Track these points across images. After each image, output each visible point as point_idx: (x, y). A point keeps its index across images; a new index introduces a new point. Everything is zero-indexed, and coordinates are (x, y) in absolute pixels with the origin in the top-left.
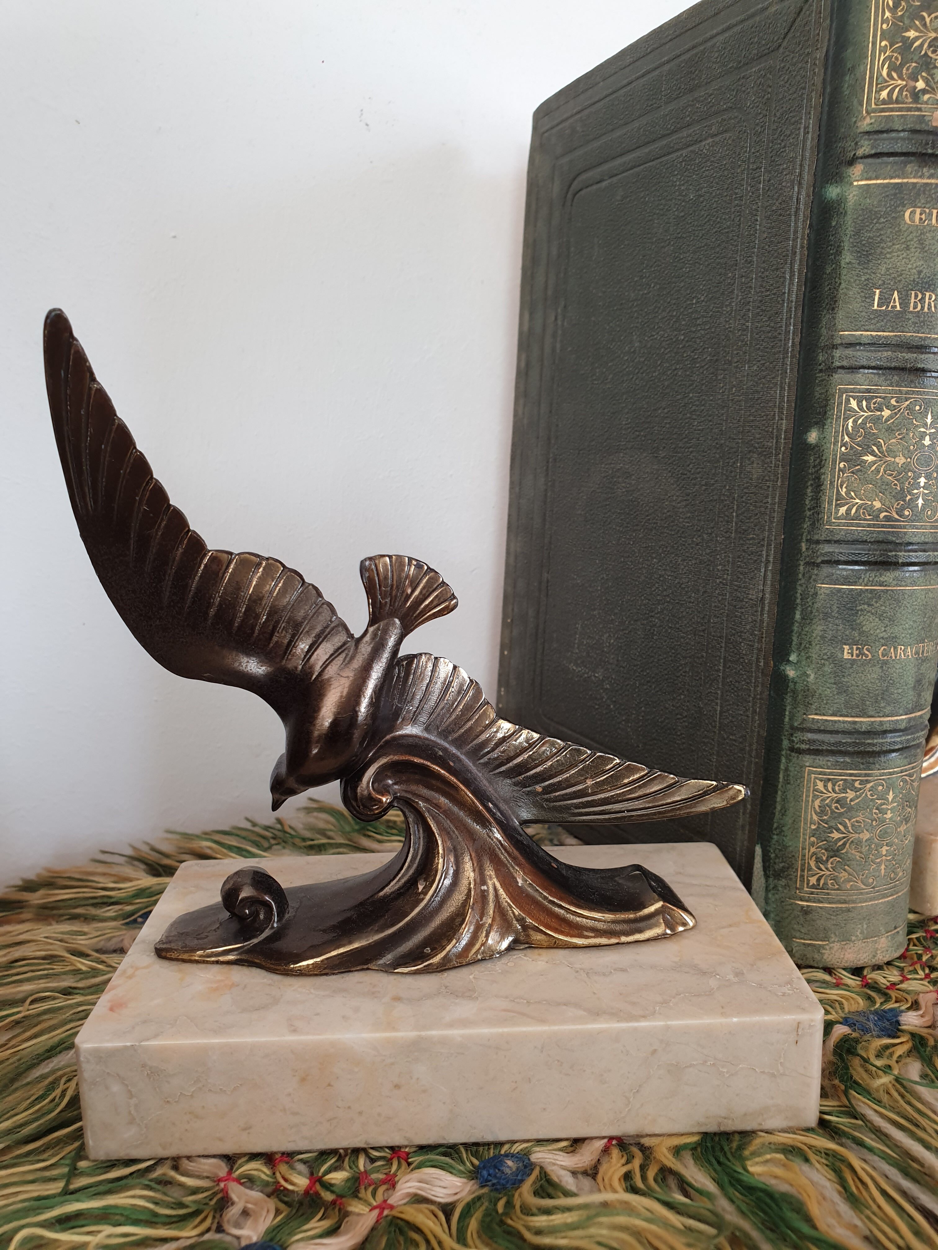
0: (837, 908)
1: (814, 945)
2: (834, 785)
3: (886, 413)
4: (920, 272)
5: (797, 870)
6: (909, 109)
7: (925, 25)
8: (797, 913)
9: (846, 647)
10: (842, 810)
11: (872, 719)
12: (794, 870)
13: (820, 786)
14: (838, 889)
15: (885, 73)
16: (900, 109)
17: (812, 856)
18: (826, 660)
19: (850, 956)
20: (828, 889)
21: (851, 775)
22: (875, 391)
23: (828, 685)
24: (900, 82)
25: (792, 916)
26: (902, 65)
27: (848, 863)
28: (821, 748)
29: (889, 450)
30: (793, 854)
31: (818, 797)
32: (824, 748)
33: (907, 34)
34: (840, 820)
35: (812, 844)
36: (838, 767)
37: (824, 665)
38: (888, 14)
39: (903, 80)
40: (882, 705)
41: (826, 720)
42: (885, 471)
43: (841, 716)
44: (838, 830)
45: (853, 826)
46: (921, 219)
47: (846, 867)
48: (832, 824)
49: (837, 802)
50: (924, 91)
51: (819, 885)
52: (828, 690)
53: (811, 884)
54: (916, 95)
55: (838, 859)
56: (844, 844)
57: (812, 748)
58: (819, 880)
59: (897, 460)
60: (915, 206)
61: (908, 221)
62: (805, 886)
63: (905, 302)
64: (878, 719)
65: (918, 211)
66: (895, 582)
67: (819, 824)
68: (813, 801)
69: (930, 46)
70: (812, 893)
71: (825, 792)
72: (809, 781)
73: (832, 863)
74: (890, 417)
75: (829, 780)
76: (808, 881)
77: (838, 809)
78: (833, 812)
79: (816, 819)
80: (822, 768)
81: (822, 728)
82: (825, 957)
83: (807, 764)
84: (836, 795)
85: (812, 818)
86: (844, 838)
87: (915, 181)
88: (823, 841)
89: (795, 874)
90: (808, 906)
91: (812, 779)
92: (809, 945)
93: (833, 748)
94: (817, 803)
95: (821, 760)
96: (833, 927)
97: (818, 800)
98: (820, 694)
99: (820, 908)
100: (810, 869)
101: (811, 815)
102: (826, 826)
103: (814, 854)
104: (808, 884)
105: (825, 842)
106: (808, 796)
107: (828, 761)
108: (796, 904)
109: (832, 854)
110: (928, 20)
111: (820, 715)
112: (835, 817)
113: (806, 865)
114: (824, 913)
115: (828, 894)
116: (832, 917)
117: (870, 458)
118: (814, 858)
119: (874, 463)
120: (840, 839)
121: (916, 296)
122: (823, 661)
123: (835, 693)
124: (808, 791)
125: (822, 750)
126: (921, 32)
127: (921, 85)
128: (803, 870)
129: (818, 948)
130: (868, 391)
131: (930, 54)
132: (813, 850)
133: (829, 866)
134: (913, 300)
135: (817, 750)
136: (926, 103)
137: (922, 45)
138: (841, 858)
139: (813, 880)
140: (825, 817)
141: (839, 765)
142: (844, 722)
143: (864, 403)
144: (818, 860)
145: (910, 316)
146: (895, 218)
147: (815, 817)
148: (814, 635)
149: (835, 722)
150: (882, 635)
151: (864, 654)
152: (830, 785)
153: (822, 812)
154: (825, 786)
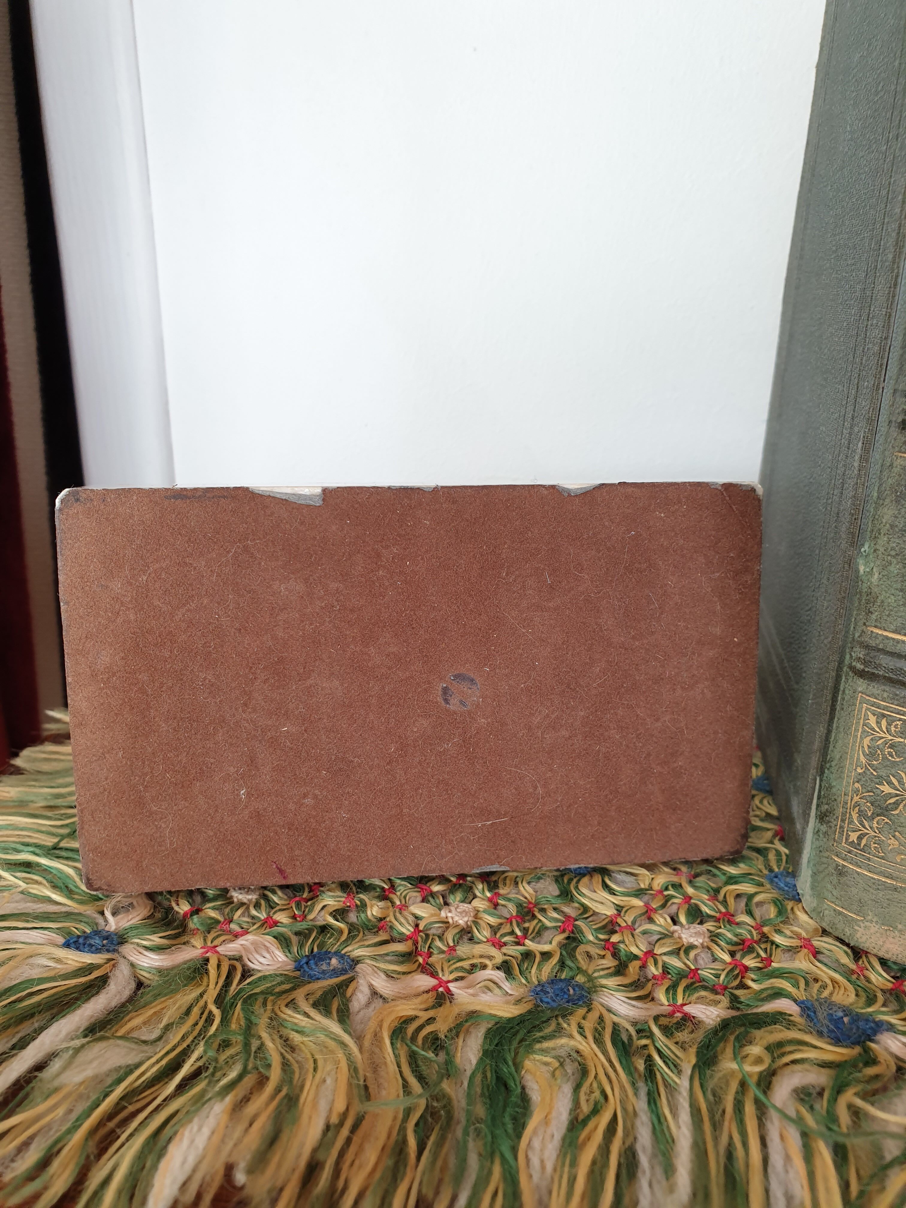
0: (879, 880)
1: (846, 916)
2: (889, 724)
5: (837, 817)
8: (831, 869)
10: (898, 760)
12: (835, 817)
13: (872, 721)
14: (882, 858)
17: (855, 807)
18: (894, 557)
19: (892, 946)
20: (869, 854)
23: (893, 591)
25: (827, 871)
27: (899, 829)
28: (876, 672)
30: (836, 797)
31: (867, 734)
32: (881, 673)
34: (893, 771)
35: (857, 792)
36: (896, 702)
37: (890, 563)
41: (887, 638)
44: (890, 783)
47: (897, 833)
48: (883, 773)
49: (892, 746)
51: (859, 844)
52: (892, 597)
53: (850, 840)
55: (886, 820)
56: (897, 804)
57: (866, 670)
58: (860, 838)
62: (844, 841)
67: (866, 768)
68: (862, 739)
70: (850, 852)
71: (878, 730)
72: (860, 711)
73: (877, 823)
75: (884, 716)
76: (848, 836)
77: (892, 756)
78: (885, 758)
79: (864, 762)
80: (876, 698)
81: (881, 646)
82: (858, 935)
83: (860, 689)
84: (890, 738)
85: (858, 759)
86: (897, 795)
88: (869, 792)
89: (835, 823)
90: (844, 866)
91: (864, 710)
92: (840, 913)
93: (891, 675)
94: (867, 741)
95: (876, 688)
96: (870, 902)
97: (869, 738)
98: (883, 602)
99: (858, 873)
100: (851, 822)
101: (858, 754)
102: (875, 773)
103: (857, 805)
104: (847, 839)
105: (871, 794)
106: (857, 730)
107: (884, 691)
108: (832, 859)
109: (878, 811)
111: (880, 628)
112: (887, 766)
113: (848, 815)
114: (861, 881)
115: (869, 859)
116: (871, 890)
118: (857, 809)
120: (890, 796)
122: (889, 558)
123: (901, 603)
124: (858, 723)
125: (878, 676)
128: (843, 821)
129: (851, 922)
132: (856, 799)
133: (875, 825)
135: (873, 674)
138: (890, 820)
139: (854, 837)
140: (875, 763)
141: (897, 700)
144: (861, 814)
147: (863, 759)
148: (884, 521)
149: (898, 641)
152: (884, 723)
153: (871, 755)
154: (878, 723)
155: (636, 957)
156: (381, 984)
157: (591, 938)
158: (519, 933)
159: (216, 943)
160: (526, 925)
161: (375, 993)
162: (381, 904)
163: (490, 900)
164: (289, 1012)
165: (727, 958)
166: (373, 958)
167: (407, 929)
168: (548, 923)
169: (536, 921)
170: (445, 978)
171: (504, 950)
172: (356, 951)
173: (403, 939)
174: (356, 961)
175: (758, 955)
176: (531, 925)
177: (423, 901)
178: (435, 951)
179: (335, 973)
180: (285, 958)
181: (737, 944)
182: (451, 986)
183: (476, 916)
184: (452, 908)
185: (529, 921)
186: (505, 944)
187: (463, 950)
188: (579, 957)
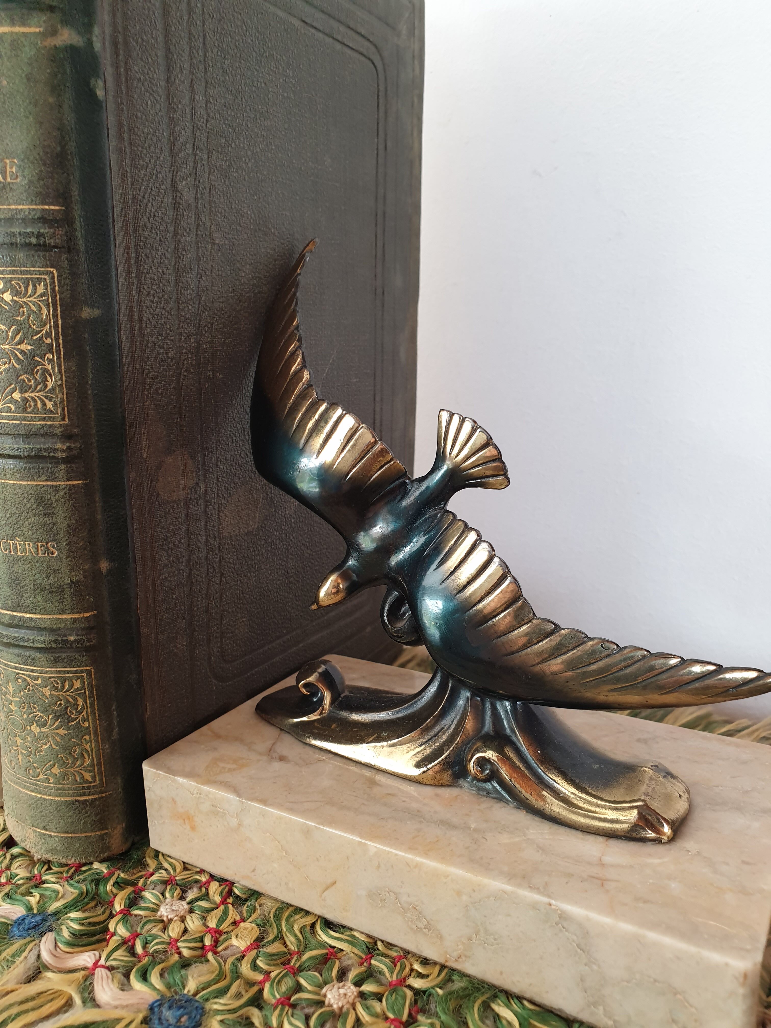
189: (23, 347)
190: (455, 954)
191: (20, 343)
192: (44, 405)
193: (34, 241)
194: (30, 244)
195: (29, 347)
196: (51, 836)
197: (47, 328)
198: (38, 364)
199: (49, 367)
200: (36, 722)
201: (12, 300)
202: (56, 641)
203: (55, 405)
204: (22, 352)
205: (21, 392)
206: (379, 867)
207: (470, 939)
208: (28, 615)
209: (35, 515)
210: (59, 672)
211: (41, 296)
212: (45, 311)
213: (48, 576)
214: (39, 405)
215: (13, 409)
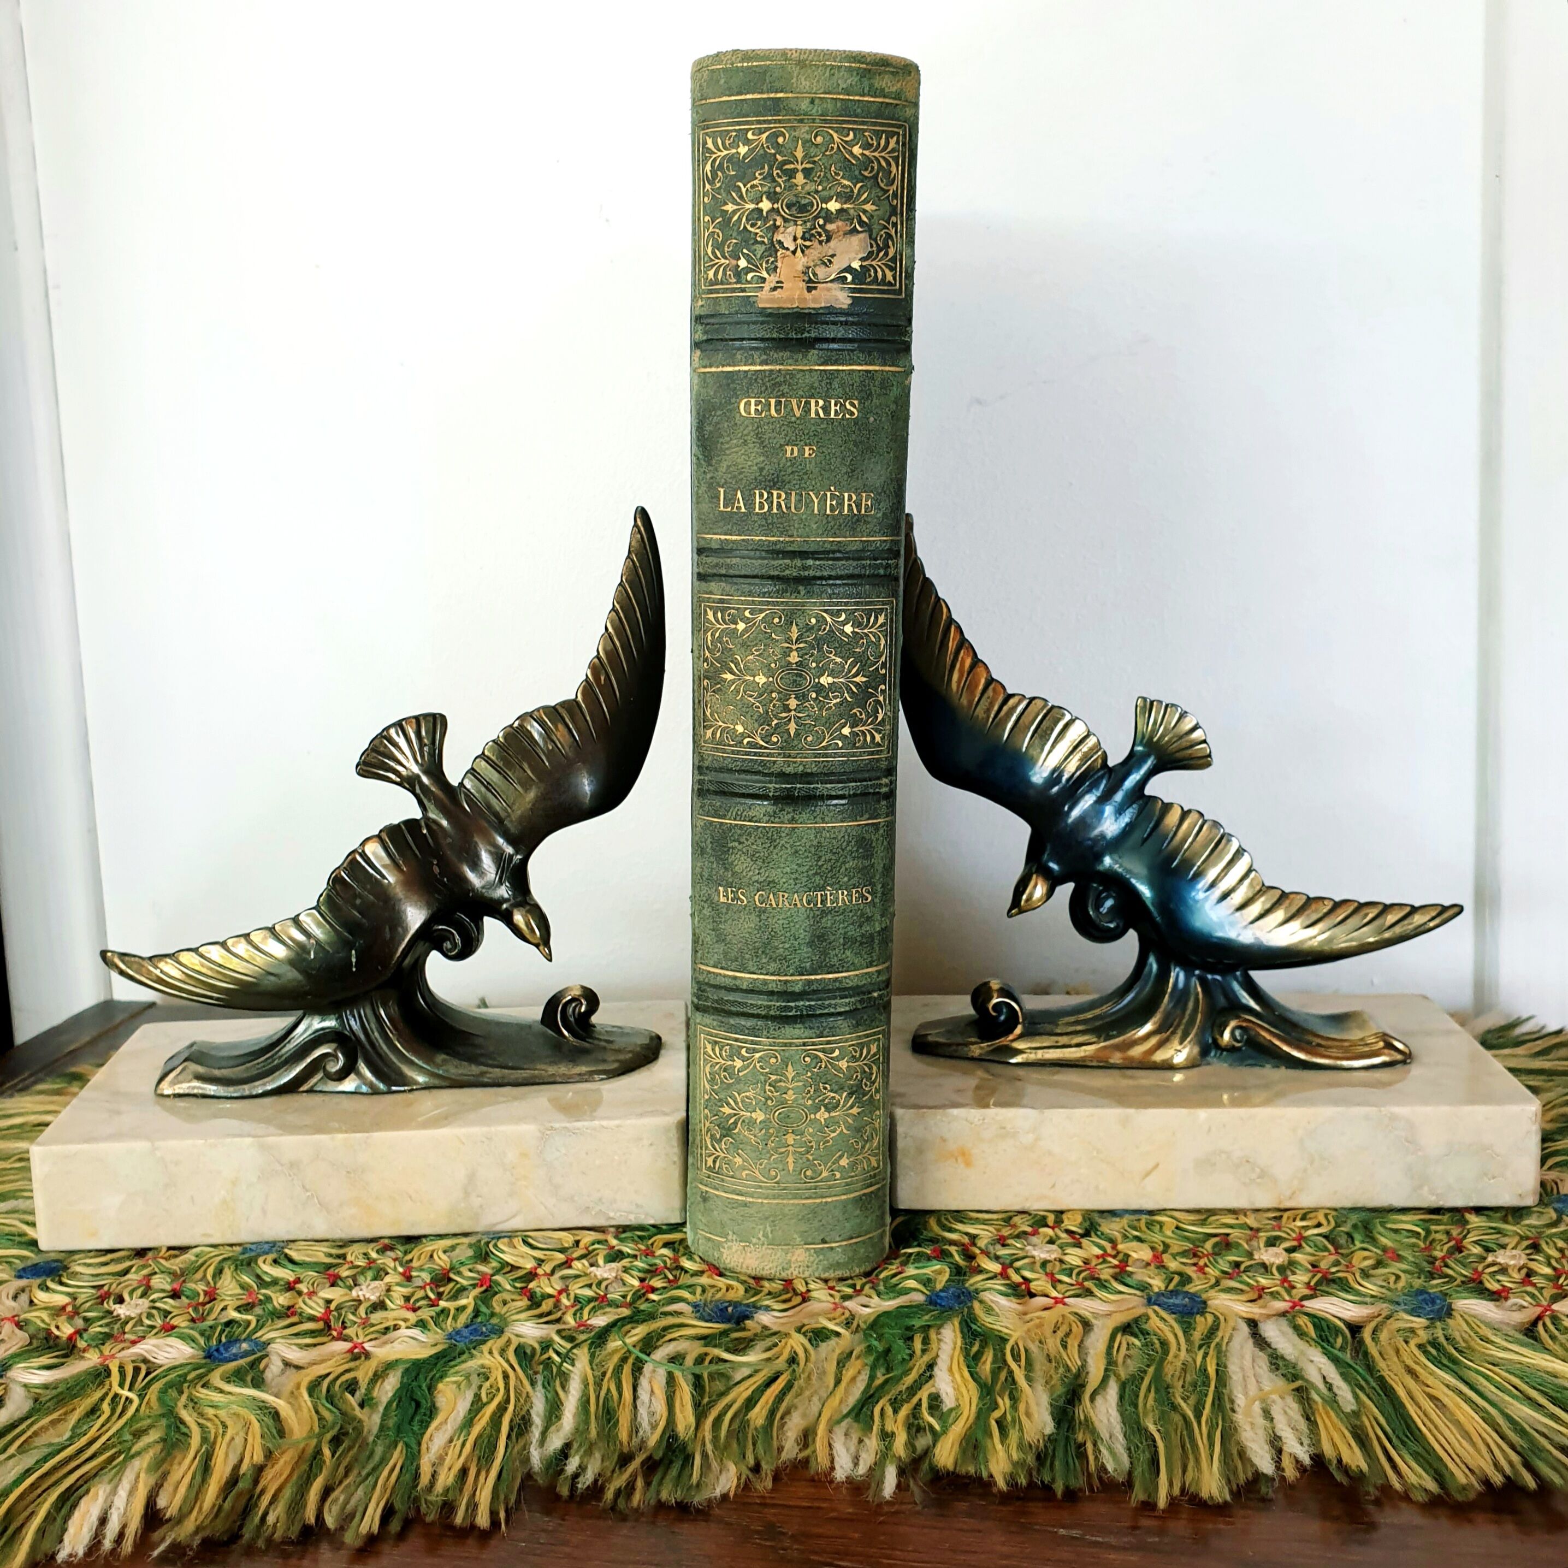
0: (732, 1199)
1: (713, 1241)
2: (721, 1050)
3: (741, 626)
4: (761, 469)
5: (697, 1146)
6: (734, 290)
7: (741, 197)
8: (698, 1198)
9: (721, 889)
10: (731, 1081)
11: (755, 976)
13: (708, 1049)
14: (733, 1177)
15: (709, 251)
16: (725, 291)
17: (707, 1132)
18: (703, 902)
19: (749, 1261)
20: (723, 1175)
21: (736, 1040)
22: (728, 602)
23: (708, 931)
24: (723, 261)
25: (696, 1201)
26: (724, 242)
27: (740, 1146)
29: (747, 668)
30: (694, 1126)
31: (708, 1062)
32: (709, 1004)
33: (725, 208)
34: (730, 1093)
35: (707, 1118)
36: (723, 1029)
37: (703, 907)
38: (708, 186)
39: (726, 258)
40: (764, 960)
41: (709, 972)
42: (745, 692)
43: (722, 968)
44: (728, 1104)
45: (743, 1101)
46: (756, 410)
47: (739, 1151)
48: (722, 1096)
49: (725, 1070)
50: (748, 270)
51: (715, 1168)
53: (708, 1165)
54: (739, 274)
55: (731, 1140)
56: (736, 1123)
57: (700, 1003)
58: (714, 1161)
59: (757, 679)
60: (749, 397)
61: (743, 414)
62: (703, 1167)
63: (749, 503)
64: (762, 977)
65: (753, 401)
66: (766, 818)
67: (711, 1094)
68: (703, 1067)
69: (747, 220)
70: (710, 1177)
71: (714, 1056)
72: (699, 1041)
73: (725, 1144)
74: (745, 631)
75: (716, 1042)
76: (706, 1161)
77: (727, 1079)
78: (722, 1082)
79: (708, 1088)
80: (709, 1028)
81: (707, 981)
82: (724, 1257)
83: (698, 1022)
84: (724, 1062)
85: (704, 1086)
86: (735, 1115)
87: (746, 368)
88: (715, 1116)
89: (696, 1151)
90: (706, 1192)
91: (702, 1040)
92: (709, 1239)
93: (718, 1006)
94: (708, 1069)
95: (709, 1019)
96: (729, 1221)
97: (709, 1066)
98: (703, 941)
99: (717, 1196)
100: (707, 1148)
101: (703, 1083)
102: (717, 1097)
103: (709, 1129)
104: (706, 1165)
105: (717, 1117)
106: (698, 1060)
107: (713, 1020)
108: (698, 1188)
109: (724, 1132)
110: (744, 190)
112: (725, 1089)
113: (703, 1142)
114: (720, 1203)
115: (724, 1181)
116: (728, 1209)
117: (729, 677)
118: (709, 1134)
119: (733, 682)
120: (730, 1116)
121: (761, 496)
123: (715, 941)
124: (699, 1053)
126: (738, 204)
127: (743, 263)
128: (700, 1148)
129: (717, 1245)
130: (722, 601)
131: (749, 227)
132: (707, 1124)
133: (723, 1146)
134: (758, 500)
136: (749, 282)
137: (740, 219)
138: (733, 1139)
139: (710, 1161)
140: (716, 1087)
141: (725, 1027)
142: (725, 976)
143: (719, 615)
144: (713, 1138)
145: (756, 518)
146: (730, 411)
147: (707, 1086)
149: (717, 974)
150: (756, 878)
151: (739, 899)
152: (717, 1049)
153: (712, 1081)
154: (713, 1050)
155: (550, 1296)
156: (294, 1355)
157: (508, 1287)
158: (432, 1296)
159: (113, 1351)
160: (441, 1290)
161: (287, 1364)
162: (288, 1294)
163: (403, 1274)
164: (204, 1391)
165: (636, 1283)
166: (282, 1337)
167: (318, 1311)
168: (465, 1283)
169: (451, 1285)
170: (360, 1341)
171: (419, 1313)
172: (265, 1334)
173: (312, 1319)
174: (268, 1343)
175: (666, 1277)
176: (446, 1289)
177: (332, 1285)
178: (348, 1324)
179: (246, 1354)
180: (191, 1350)
181: (647, 1271)
182: (367, 1346)
183: (388, 1290)
184: (363, 1287)
185: (444, 1285)
186: (419, 1308)
187: (376, 1317)
188: (494, 1304)
189: (858, 679)
190: (1288, 1193)
191: (856, 675)
192: (873, 737)
193: (882, 572)
194: (878, 576)
195: (864, 679)
196: (832, 1248)
197: (883, 659)
198: (872, 695)
199: (881, 699)
200: (825, 1106)
201: (853, 632)
202: (861, 1001)
203: (882, 738)
204: (857, 684)
205: (852, 727)
206: (1209, 1130)
207: (1305, 1171)
208: (831, 976)
209: (854, 858)
210: (859, 1037)
211: (881, 626)
212: (883, 642)
213: (860, 926)
214: (868, 738)
215: (840, 744)
